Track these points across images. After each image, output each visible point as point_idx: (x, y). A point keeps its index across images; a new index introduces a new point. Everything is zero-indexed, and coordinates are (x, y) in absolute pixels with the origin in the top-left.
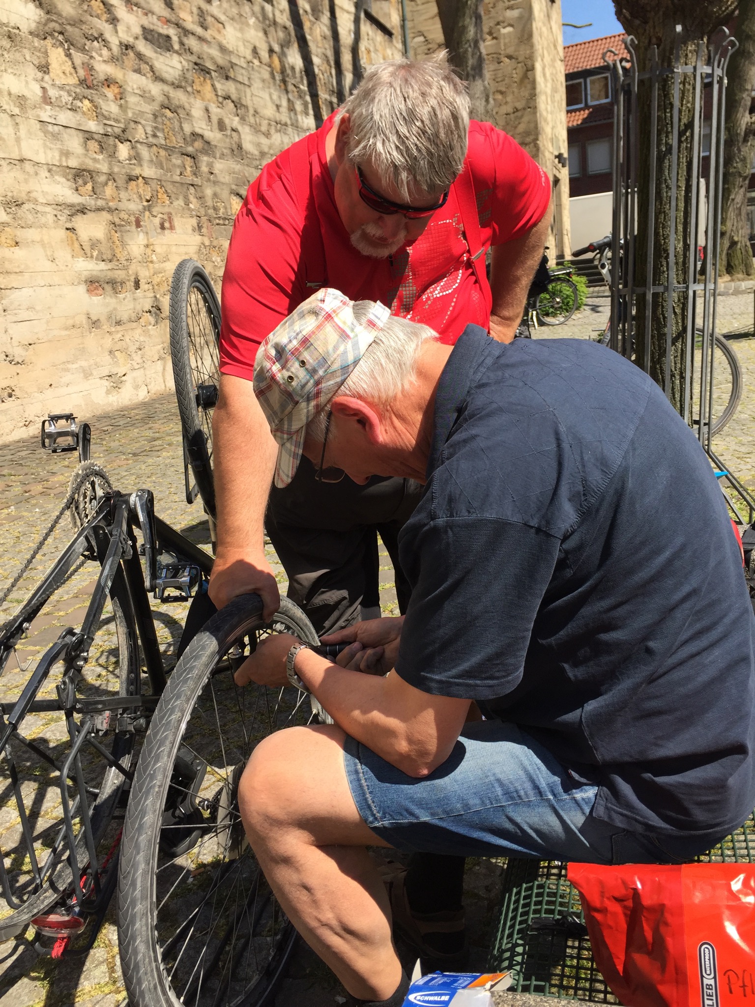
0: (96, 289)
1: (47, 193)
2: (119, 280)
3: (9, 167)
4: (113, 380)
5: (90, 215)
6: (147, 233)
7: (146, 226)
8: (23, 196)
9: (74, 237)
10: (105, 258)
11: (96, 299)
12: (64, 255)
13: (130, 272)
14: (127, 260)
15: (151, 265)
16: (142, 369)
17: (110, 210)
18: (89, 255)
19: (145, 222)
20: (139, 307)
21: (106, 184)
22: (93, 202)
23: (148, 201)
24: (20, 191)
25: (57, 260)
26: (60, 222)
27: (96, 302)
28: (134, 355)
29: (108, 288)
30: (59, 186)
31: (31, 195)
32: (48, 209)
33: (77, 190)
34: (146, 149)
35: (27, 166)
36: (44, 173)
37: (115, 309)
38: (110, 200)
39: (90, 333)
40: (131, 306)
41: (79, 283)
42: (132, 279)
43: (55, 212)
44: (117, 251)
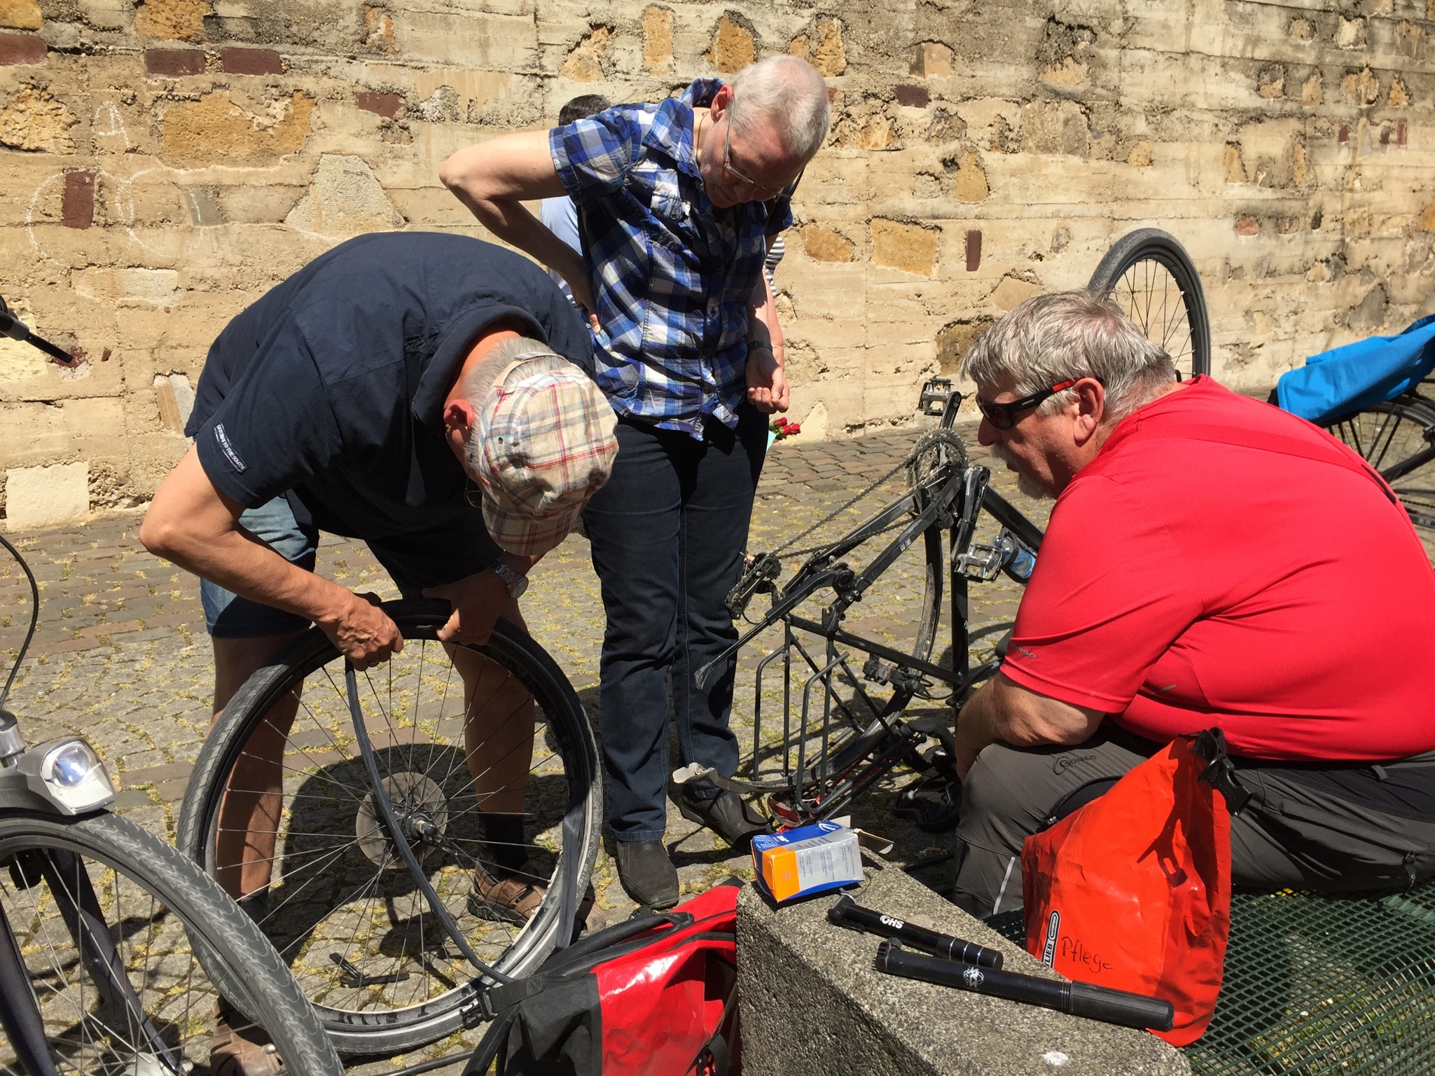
0: (1250, 224)
1: (1212, 95)
2: (1289, 214)
3: (1168, 63)
4: (1240, 351)
5: (1269, 124)
6: (1355, 149)
7: (1355, 139)
8: (1178, 100)
9: (1236, 153)
10: (1275, 182)
11: (1244, 239)
12: (1213, 178)
13: (1311, 203)
14: (1310, 187)
15: (1348, 195)
16: (1290, 342)
17: (1303, 117)
18: (1252, 178)
19: (1356, 132)
20: (1310, 254)
21: (1307, 79)
22: (1278, 106)
23: (1370, 102)
24: (1174, 94)
25: (1201, 185)
26: (1221, 134)
27: (1244, 242)
28: (1282, 321)
29: (1269, 225)
30: (1234, 85)
31: (1188, 99)
32: (1208, 117)
33: (1258, 89)
34: (1388, 27)
35: (1194, 61)
36: (1214, 68)
37: (1270, 254)
38: (1306, 103)
39: (1224, 284)
40: (1299, 251)
41: (1225, 216)
42: (1312, 213)
43: (1216, 121)
44: (1298, 174)
